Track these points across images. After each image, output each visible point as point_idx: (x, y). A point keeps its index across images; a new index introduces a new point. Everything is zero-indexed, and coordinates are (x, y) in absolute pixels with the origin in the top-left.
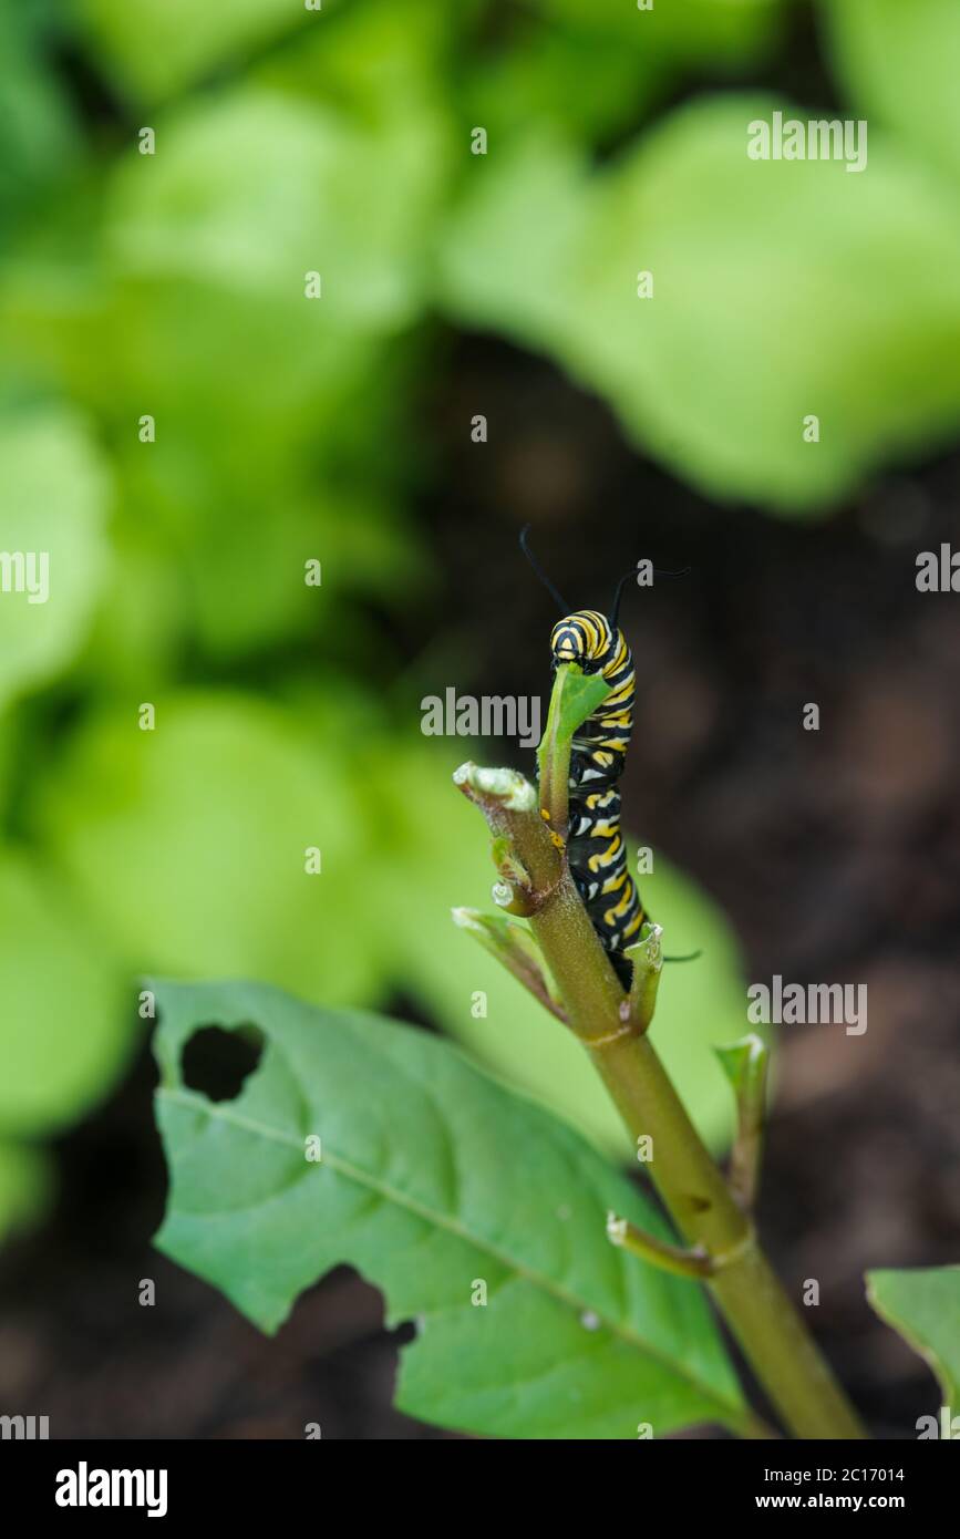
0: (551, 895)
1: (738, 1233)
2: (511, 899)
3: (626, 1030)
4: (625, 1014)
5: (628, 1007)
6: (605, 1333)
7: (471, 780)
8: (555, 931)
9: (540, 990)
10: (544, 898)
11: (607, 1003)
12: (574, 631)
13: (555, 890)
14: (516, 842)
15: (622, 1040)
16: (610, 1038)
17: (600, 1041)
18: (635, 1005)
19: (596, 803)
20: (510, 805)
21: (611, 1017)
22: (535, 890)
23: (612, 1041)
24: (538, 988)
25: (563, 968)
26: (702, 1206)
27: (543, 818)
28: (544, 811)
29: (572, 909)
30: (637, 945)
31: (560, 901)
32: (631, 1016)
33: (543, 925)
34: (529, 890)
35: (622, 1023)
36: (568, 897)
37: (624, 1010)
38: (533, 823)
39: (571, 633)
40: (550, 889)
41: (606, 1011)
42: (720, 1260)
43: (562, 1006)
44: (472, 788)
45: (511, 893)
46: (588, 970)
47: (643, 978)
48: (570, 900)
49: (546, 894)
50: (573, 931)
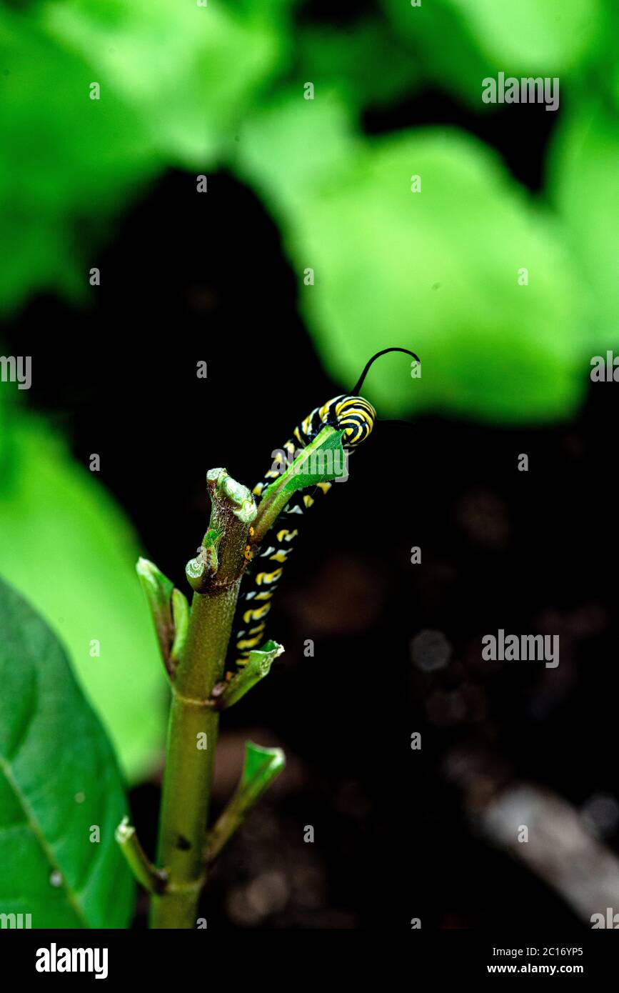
0: (223, 587)
1: (194, 876)
2: (198, 575)
3: (212, 703)
4: (217, 692)
5: (223, 688)
6: (61, 891)
7: (220, 482)
8: (210, 612)
9: (167, 644)
10: (218, 587)
11: (210, 678)
12: (361, 429)
13: (227, 585)
14: (224, 539)
15: (206, 707)
16: (197, 702)
17: (190, 701)
18: (230, 690)
19: (284, 536)
20: (236, 513)
21: (207, 690)
22: (215, 579)
23: (199, 706)
24: (166, 642)
25: (198, 639)
26: (183, 845)
27: (249, 533)
28: (252, 529)
29: (229, 604)
30: (260, 652)
31: (226, 595)
32: (221, 696)
33: (205, 604)
34: (212, 576)
35: (212, 697)
36: (232, 595)
37: (218, 689)
38: (243, 533)
39: (358, 429)
40: (225, 583)
41: (207, 683)
42: (173, 887)
43: (177, 663)
44: (217, 487)
45: (202, 572)
46: (212, 650)
47: (249, 675)
48: (231, 597)
49: (221, 584)
50: (220, 618)
